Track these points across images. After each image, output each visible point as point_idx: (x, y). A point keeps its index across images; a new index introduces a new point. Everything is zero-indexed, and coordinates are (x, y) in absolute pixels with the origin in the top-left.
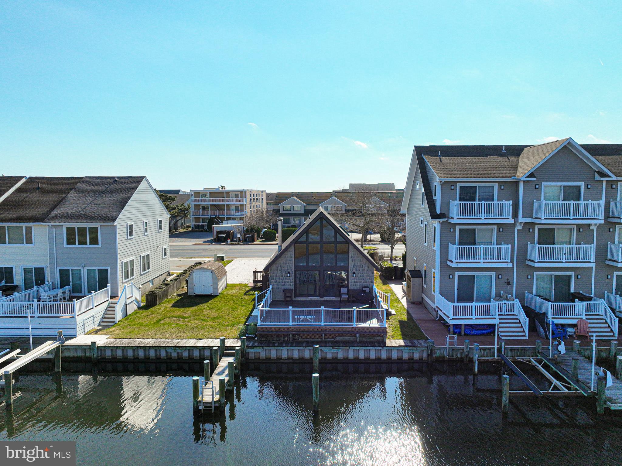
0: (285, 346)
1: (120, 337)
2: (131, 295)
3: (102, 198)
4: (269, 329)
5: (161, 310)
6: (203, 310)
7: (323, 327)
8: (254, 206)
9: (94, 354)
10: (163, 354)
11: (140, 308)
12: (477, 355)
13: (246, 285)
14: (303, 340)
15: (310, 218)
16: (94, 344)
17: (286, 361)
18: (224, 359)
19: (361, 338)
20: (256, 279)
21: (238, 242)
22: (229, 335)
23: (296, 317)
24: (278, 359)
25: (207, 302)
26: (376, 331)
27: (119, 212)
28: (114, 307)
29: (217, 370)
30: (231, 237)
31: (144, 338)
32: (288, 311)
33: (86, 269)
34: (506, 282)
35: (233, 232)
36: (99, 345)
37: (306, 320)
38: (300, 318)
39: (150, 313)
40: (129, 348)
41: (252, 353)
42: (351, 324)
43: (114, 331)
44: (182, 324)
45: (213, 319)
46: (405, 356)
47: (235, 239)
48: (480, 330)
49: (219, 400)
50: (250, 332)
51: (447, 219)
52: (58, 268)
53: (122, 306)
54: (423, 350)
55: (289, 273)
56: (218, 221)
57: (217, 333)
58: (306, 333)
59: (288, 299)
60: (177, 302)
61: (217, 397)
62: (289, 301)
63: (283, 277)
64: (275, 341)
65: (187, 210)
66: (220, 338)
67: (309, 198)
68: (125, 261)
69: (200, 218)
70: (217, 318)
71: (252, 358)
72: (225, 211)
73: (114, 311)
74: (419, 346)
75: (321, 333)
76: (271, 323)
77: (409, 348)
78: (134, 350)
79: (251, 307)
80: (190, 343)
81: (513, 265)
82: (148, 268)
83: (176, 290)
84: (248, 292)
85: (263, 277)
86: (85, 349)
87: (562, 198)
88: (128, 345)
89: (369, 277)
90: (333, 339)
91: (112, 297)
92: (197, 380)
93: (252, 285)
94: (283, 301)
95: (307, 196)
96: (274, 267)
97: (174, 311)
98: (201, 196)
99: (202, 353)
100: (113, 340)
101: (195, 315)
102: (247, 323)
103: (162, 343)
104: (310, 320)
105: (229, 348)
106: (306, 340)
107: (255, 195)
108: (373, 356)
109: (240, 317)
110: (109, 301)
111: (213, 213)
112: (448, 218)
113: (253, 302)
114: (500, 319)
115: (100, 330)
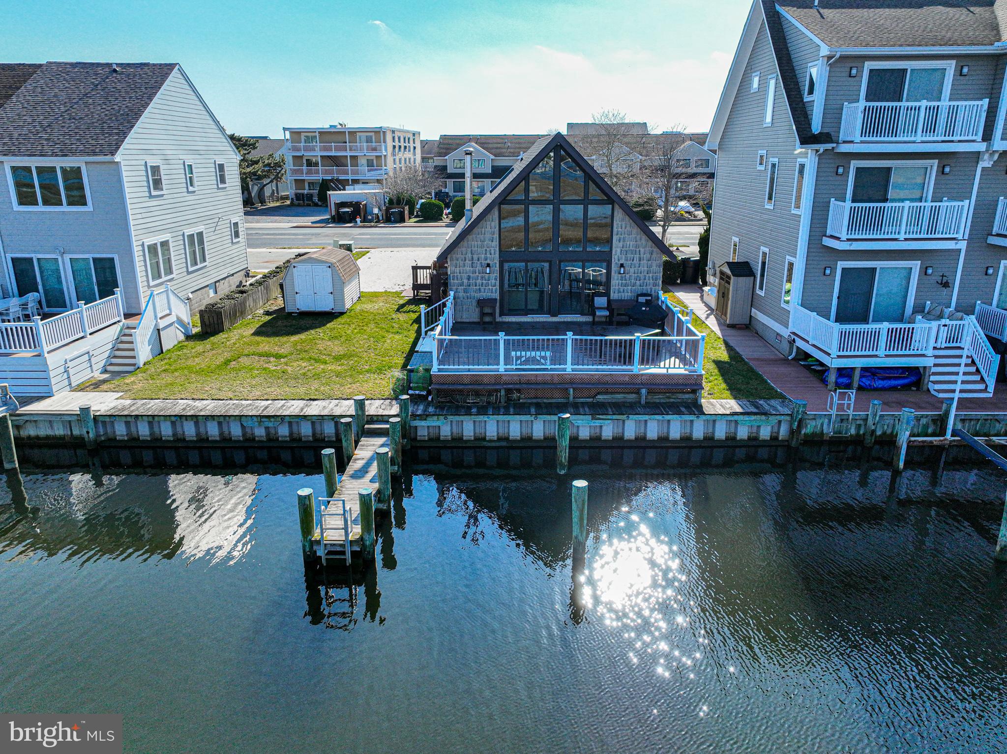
0: (493, 415)
1: (144, 397)
2: (168, 312)
3: (87, 105)
4: (457, 380)
5: (232, 341)
6: (317, 341)
7: (569, 374)
8: (400, 160)
9: (88, 433)
10: (236, 431)
11: (189, 337)
12: (908, 433)
13: (398, 294)
14: (529, 401)
15: (522, 159)
16: (85, 410)
17: (493, 444)
18: (364, 441)
19: (649, 397)
20: (417, 281)
21: (376, 222)
22: (372, 392)
23: (513, 353)
24: (477, 439)
25: (324, 325)
26: (681, 381)
27: (123, 135)
28: (131, 335)
29: (354, 466)
30: (362, 215)
31: (195, 397)
32: (497, 342)
33: (67, 257)
34: (940, 282)
35: (366, 204)
36: (98, 414)
37: (534, 360)
38: (521, 357)
39: (208, 346)
40: (162, 418)
41: (424, 428)
42: (629, 367)
43: (133, 383)
44: (274, 368)
45: (338, 358)
46: (743, 433)
47: (370, 217)
48: (889, 378)
49: (362, 538)
50: (416, 385)
51: (834, 145)
52: (9, 256)
53: (150, 334)
54: (780, 422)
55: (488, 265)
56: (337, 186)
57: (346, 387)
58: (533, 386)
59: (487, 319)
60: (265, 325)
61: (356, 531)
62: (490, 323)
63: (477, 274)
64: (469, 403)
65: (280, 166)
66: (355, 398)
67: (499, 145)
68: (149, 241)
69: (304, 180)
70: (347, 356)
71: (422, 438)
72: (349, 168)
73: (132, 343)
74: (774, 413)
75: (566, 386)
76: (461, 367)
77: (753, 417)
78: (173, 424)
79: (413, 335)
80: (292, 409)
82: (204, 260)
83: (261, 302)
84: (403, 306)
85: (432, 277)
86: (70, 422)
88: (161, 414)
89: (651, 275)
90: (590, 400)
91: (127, 316)
92: (308, 497)
93: (409, 294)
94: (478, 323)
95: (495, 141)
96: (458, 254)
97: (258, 343)
98: (303, 140)
99: (318, 427)
100: (128, 402)
101: (301, 351)
102: (409, 367)
103: (232, 407)
104: (542, 361)
105: (375, 419)
106: (534, 401)
107: (402, 140)
108: (675, 433)
109: (392, 354)
110: (121, 324)
111: (326, 172)
112: (838, 143)
113: (416, 326)
114: (936, 357)
115: (104, 381)
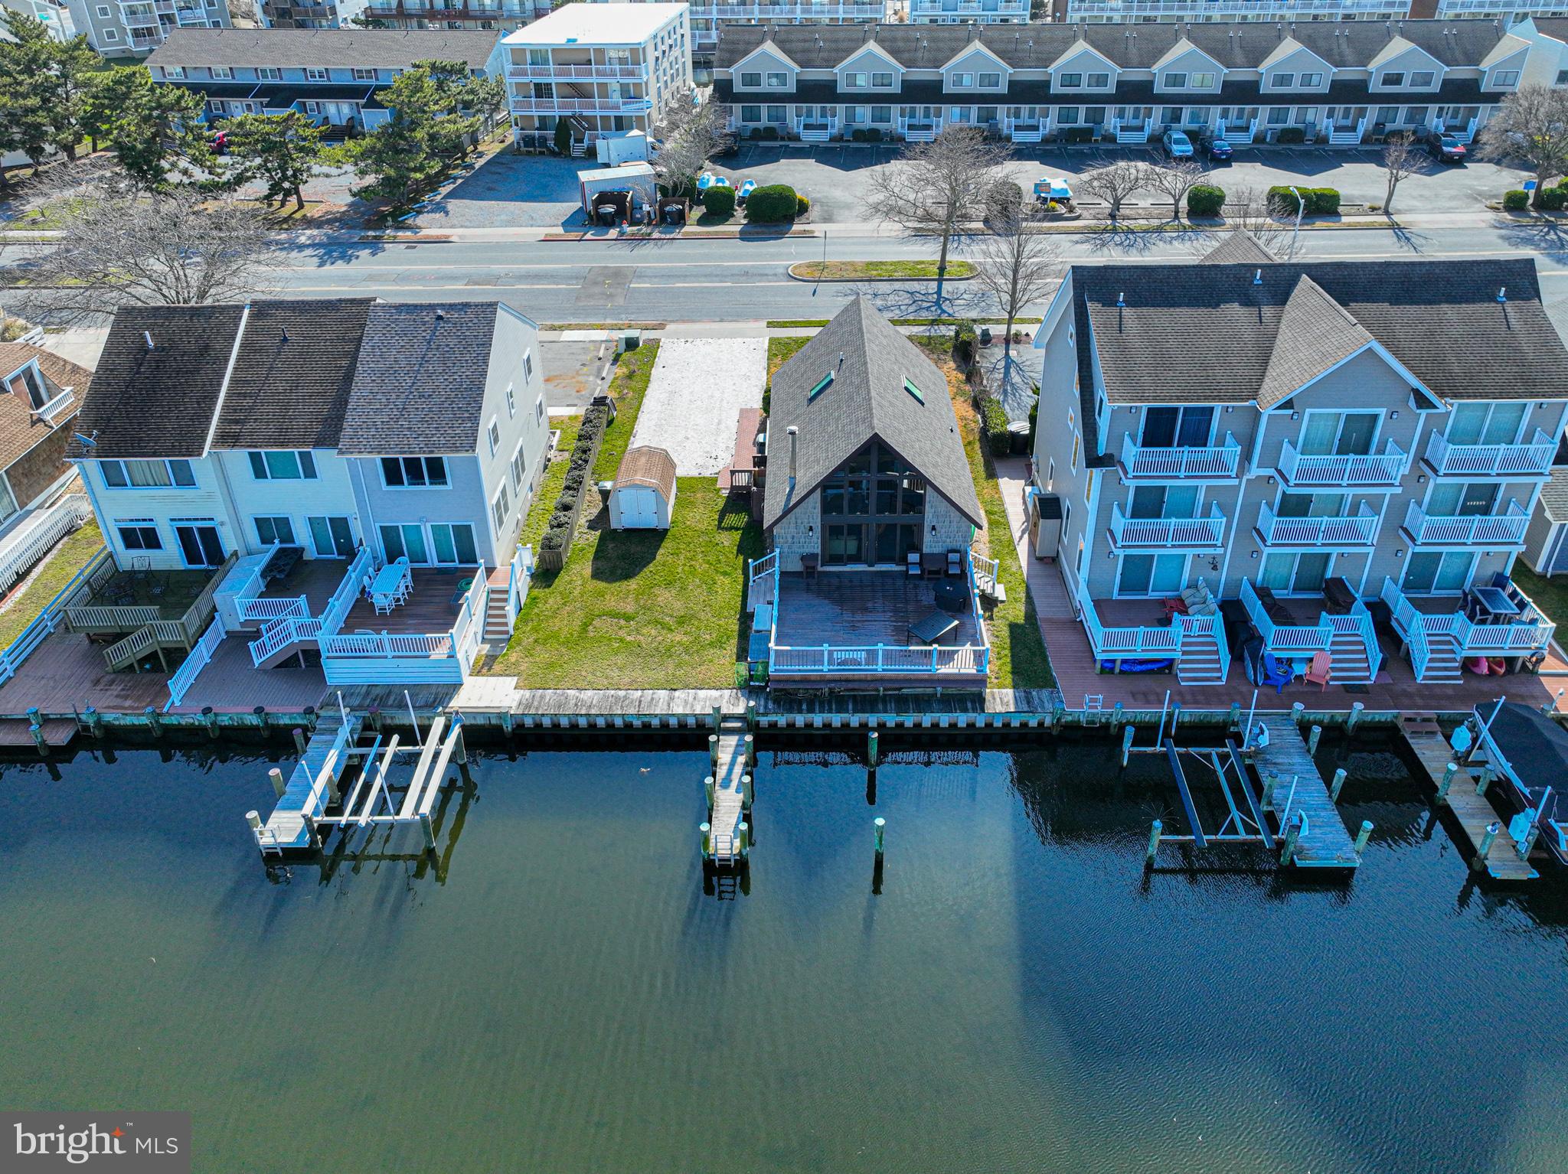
0: (819, 712)
4: (790, 678)
5: (578, 589)
7: (880, 674)
11: (535, 580)
13: (713, 482)
14: (848, 693)
17: (820, 732)
18: (722, 740)
19: (944, 691)
22: (719, 679)
24: (806, 728)
26: (970, 678)
29: (720, 773)
30: (629, 214)
33: (429, 525)
34: (1211, 563)
35: (632, 197)
41: (767, 722)
42: (928, 667)
43: (518, 661)
44: (629, 638)
45: (680, 622)
49: (741, 850)
51: (1115, 468)
52: (378, 525)
54: (1045, 717)
55: (811, 528)
56: (580, 123)
58: (852, 684)
59: (810, 570)
60: (597, 555)
61: (737, 845)
62: (812, 574)
63: (801, 534)
64: (800, 697)
67: (807, 45)
69: (532, 117)
70: (688, 618)
71: (763, 726)
72: (596, 99)
74: (1039, 710)
75: (877, 684)
76: (793, 668)
81: (1225, 552)
84: (723, 514)
86: (490, 717)
87: (1335, 449)
89: (960, 534)
90: (897, 693)
93: (725, 481)
94: (801, 573)
95: (801, 36)
97: (603, 593)
98: (529, 60)
99: (682, 720)
100: (528, 693)
101: (645, 608)
105: (728, 717)
106: (851, 693)
108: (963, 722)
110: (487, 589)
111: (566, 106)
114: (1183, 652)
115: (492, 658)
